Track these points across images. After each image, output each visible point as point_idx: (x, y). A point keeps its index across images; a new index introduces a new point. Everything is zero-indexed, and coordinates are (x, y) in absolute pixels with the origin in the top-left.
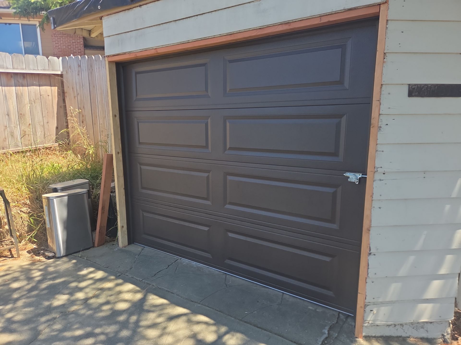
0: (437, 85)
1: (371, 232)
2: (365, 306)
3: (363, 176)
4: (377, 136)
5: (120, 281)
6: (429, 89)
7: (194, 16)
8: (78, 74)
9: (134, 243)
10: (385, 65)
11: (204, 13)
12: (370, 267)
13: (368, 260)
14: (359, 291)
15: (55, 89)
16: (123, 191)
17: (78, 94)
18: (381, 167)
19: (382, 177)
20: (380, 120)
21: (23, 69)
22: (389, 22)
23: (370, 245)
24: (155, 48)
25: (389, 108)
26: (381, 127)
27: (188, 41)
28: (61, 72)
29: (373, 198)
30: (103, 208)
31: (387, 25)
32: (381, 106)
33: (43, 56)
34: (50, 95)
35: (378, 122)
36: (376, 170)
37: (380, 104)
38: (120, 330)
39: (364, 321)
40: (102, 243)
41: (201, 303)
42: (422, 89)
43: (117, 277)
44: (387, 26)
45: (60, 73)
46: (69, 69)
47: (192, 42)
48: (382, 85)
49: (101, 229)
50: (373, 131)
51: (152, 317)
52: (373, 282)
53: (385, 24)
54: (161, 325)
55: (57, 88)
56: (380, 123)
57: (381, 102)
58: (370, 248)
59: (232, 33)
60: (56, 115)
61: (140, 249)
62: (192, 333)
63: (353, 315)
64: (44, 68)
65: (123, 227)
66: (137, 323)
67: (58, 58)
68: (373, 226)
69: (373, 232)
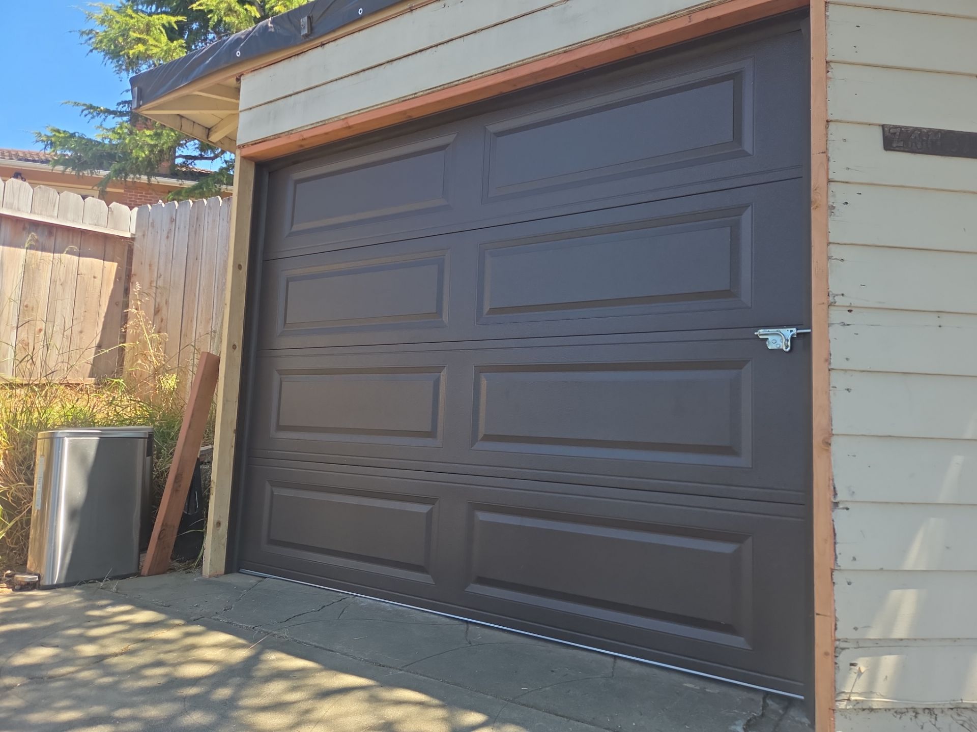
0: (940, 131)
1: (833, 448)
2: (837, 651)
3: (799, 331)
4: (827, 225)
5: (197, 628)
6: (924, 138)
7: (431, 47)
8: (168, 237)
9: (242, 570)
10: (830, 83)
11: (452, 40)
12: (838, 539)
13: (833, 521)
14: (818, 608)
15: (112, 267)
16: (232, 437)
17: (159, 277)
18: (843, 295)
19: (847, 317)
20: (830, 193)
21: (52, 217)
22: (830, 6)
23: (833, 480)
24: (343, 117)
25: (848, 169)
26: (834, 208)
27: (416, 94)
28: (132, 234)
29: (832, 364)
30: (178, 478)
31: (826, 11)
32: (831, 163)
33: (100, 200)
34: (99, 276)
35: (827, 197)
36: (831, 299)
37: (828, 160)
38: (185, 712)
39: (835, 693)
40: (159, 569)
41: (405, 669)
42: (911, 136)
43: (190, 622)
44: (827, 13)
45: (128, 235)
46: (150, 228)
47: (422, 95)
48: (827, 121)
49: (164, 530)
50: (816, 216)
51: (275, 690)
52: (849, 584)
53: (823, 9)
54: (296, 705)
55: (116, 264)
56: (831, 200)
57: (829, 155)
58: (834, 488)
59: (508, 67)
60: (102, 320)
61: (253, 580)
62: (383, 721)
63: (802, 698)
64: (97, 222)
65: (218, 524)
66: (230, 704)
67: (131, 208)
68: (837, 435)
69: (837, 445)
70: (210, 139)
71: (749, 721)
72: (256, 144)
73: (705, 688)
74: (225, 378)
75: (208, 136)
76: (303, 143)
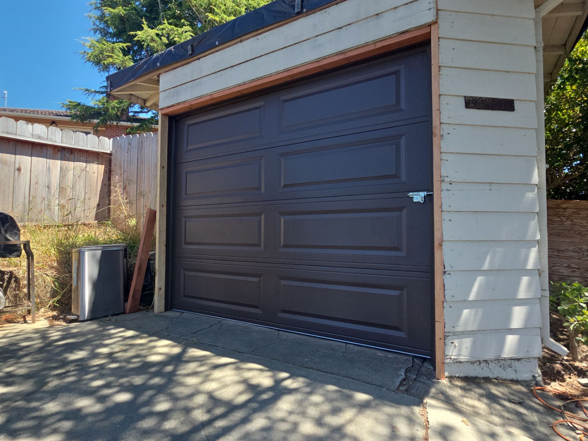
0: (491, 98)
1: (444, 247)
2: (445, 337)
3: (428, 193)
4: (440, 144)
5: (154, 338)
6: (484, 102)
7: (251, 60)
8: (128, 152)
9: (173, 309)
10: (440, 77)
11: (261, 56)
12: (446, 288)
13: (443, 280)
14: (437, 319)
15: (102, 168)
16: (164, 248)
17: (124, 172)
18: (447, 176)
19: (449, 187)
20: (441, 129)
21: (72, 144)
22: (441, 39)
23: (443, 261)
24: (210, 94)
25: (449, 117)
26: (443, 136)
27: (245, 82)
28: (111, 151)
29: (443, 208)
30: (140, 268)
31: (439, 41)
32: (442, 115)
33: (94, 136)
34: (96, 172)
35: (440, 131)
36: (442, 179)
37: (440, 113)
39: (444, 355)
41: (251, 353)
42: (478, 101)
43: (150, 335)
44: (439, 43)
45: (109, 152)
46: (119, 148)
47: (248, 83)
48: (440, 95)
49: (135, 292)
50: (435, 140)
51: (192, 366)
52: (450, 307)
53: (437, 41)
54: (202, 373)
55: (104, 166)
56: (442, 132)
57: (441, 111)
58: (444, 265)
59: (289, 69)
60: (99, 193)
61: (178, 314)
62: (242, 379)
63: (430, 357)
64: (94, 146)
65: (160, 289)
66: (173, 374)
67: (109, 139)
68: (445, 241)
69: (445, 246)
70: (146, 105)
71: (406, 369)
72: (168, 108)
73: (387, 355)
74: (159, 221)
75: (145, 104)
76: (191, 107)
